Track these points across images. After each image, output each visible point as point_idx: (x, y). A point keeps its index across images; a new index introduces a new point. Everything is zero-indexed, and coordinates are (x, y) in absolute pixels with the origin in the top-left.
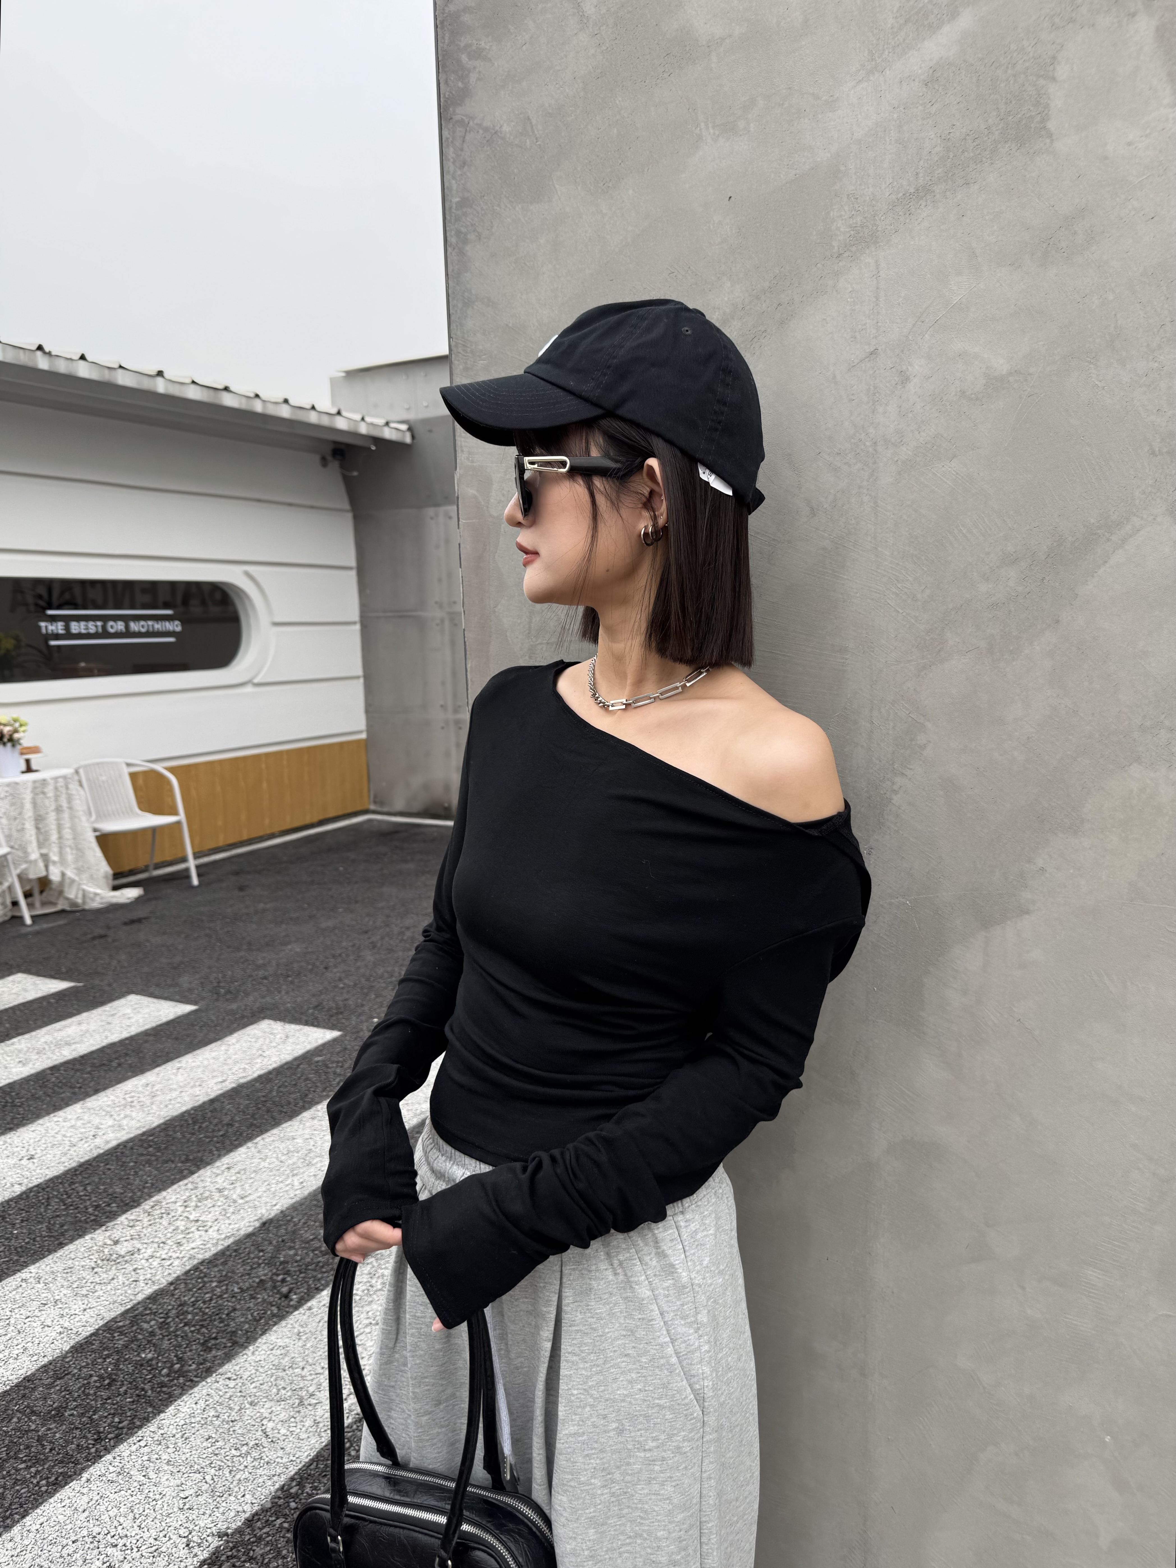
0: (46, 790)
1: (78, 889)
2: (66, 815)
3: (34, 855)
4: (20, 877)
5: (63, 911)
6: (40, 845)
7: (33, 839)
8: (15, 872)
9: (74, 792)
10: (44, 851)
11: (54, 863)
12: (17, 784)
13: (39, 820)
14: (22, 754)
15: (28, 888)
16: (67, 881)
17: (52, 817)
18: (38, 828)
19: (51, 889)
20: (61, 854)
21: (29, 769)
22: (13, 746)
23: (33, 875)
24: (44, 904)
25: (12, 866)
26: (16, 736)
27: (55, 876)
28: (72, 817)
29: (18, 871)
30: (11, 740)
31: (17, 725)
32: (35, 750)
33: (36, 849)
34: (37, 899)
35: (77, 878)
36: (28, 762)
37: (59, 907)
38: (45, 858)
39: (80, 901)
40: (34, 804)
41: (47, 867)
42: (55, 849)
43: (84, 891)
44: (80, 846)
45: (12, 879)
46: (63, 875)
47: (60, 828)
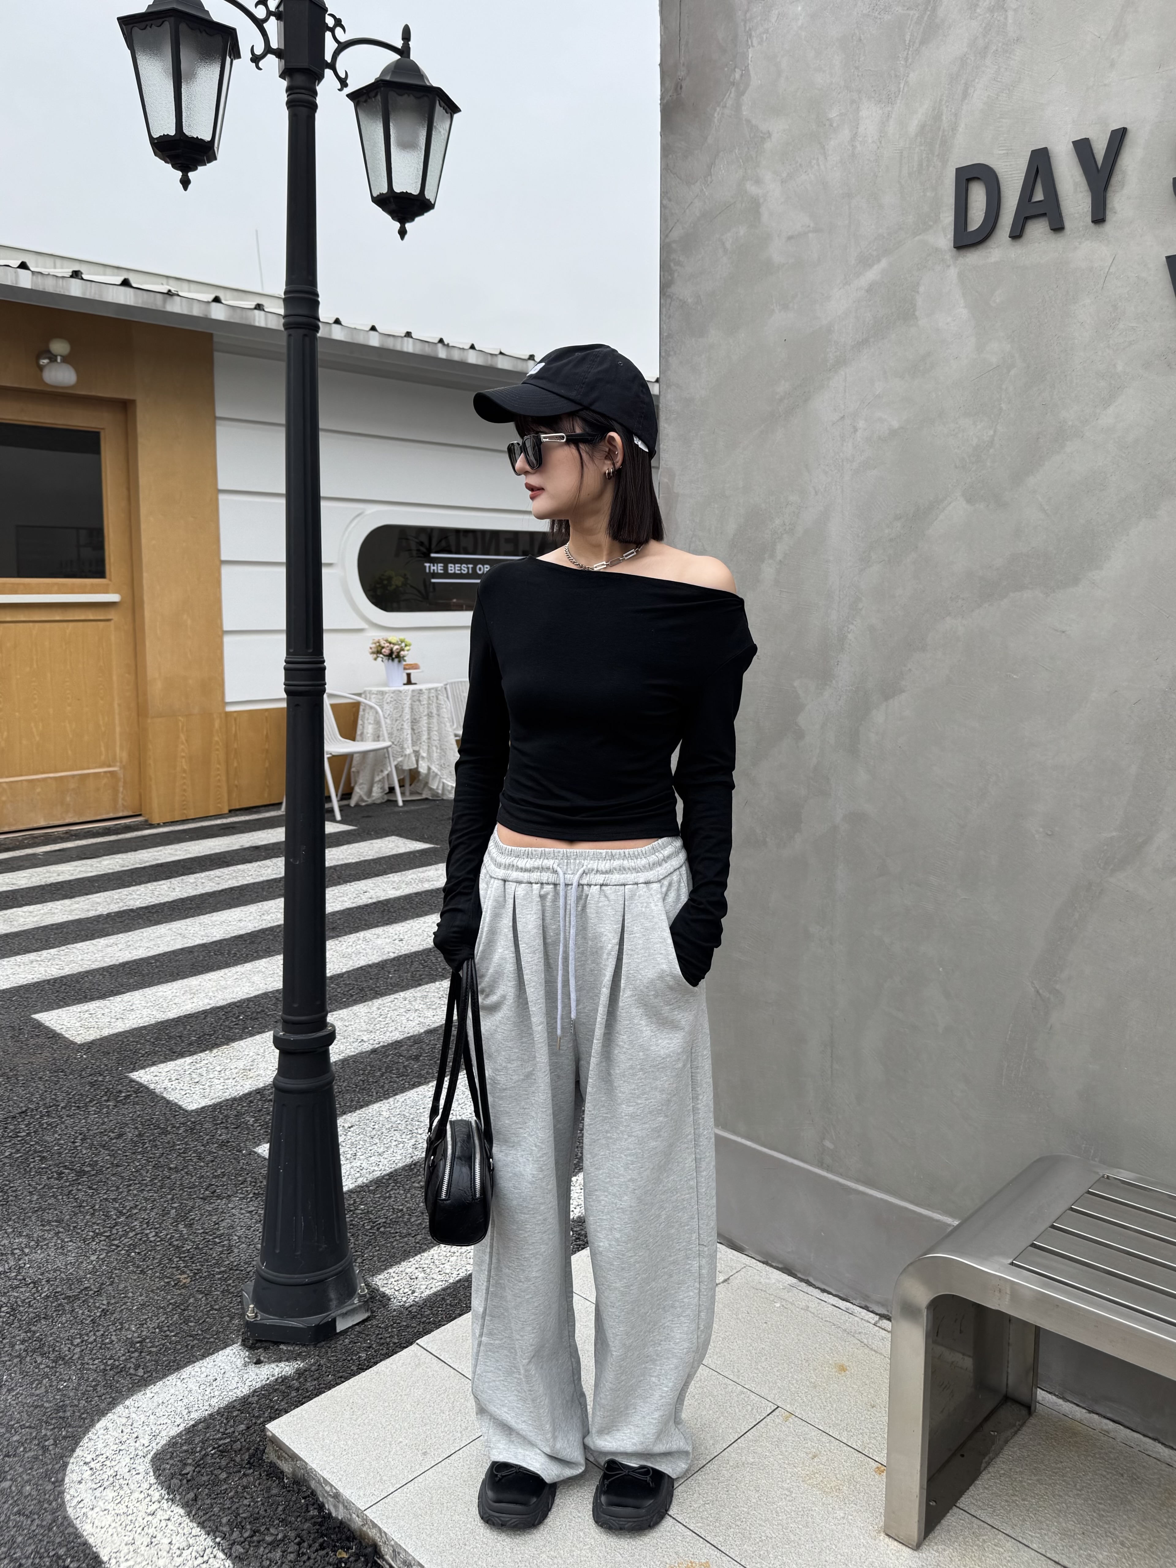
0: (421, 698)
1: (439, 782)
2: (435, 720)
3: (409, 751)
4: (396, 767)
5: (426, 799)
6: (414, 743)
7: (409, 736)
8: (394, 764)
9: (442, 702)
10: (416, 748)
11: (423, 758)
12: (400, 692)
13: (414, 722)
14: (405, 669)
15: (402, 777)
16: (432, 774)
17: (424, 720)
18: (413, 729)
19: (419, 780)
20: (429, 753)
21: (409, 682)
22: (399, 661)
23: (406, 767)
24: (412, 793)
25: (391, 758)
26: (402, 653)
27: (423, 769)
28: (440, 723)
29: (396, 763)
30: (398, 656)
31: (403, 645)
32: (415, 667)
33: (410, 745)
34: (407, 789)
35: (439, 773)
36: (409, 675)
37: (424, 796)
38: (417, 753)
39: (440, 792)
40: (412, 709)
41: (417, 761)
42: (425, 747)
43: (443, 783)
44: (444, 747)
45: (391, 768)
46: (429, 769)
47: (429, 730)
